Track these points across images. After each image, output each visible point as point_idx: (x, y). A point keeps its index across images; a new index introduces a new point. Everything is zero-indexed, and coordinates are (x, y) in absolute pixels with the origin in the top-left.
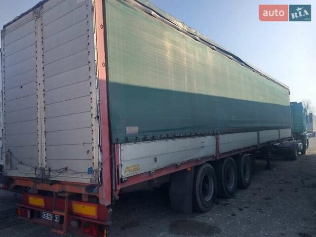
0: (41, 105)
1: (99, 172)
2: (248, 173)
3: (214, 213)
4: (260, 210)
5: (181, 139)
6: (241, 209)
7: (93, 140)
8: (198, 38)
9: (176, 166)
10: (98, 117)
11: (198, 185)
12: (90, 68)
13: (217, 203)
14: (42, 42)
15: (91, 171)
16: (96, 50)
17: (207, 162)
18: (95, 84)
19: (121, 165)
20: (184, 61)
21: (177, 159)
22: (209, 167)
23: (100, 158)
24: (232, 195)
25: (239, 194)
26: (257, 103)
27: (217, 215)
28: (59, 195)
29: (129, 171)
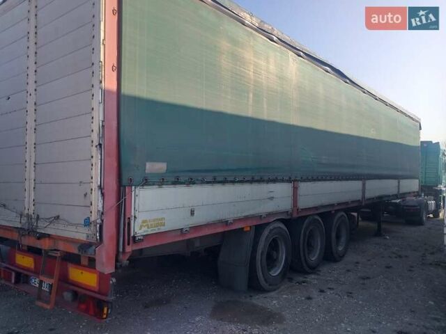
0: (31, 124)
1: (98, 226)
2: (343, 239)
3: (282, 293)
4: (350, 294)
5: (236, 184)
6: (322, 291)
7: (92, 178)
8: (275, 38)
9: (226, 223)
10: (100, 145)
11: (260, 251)
12: (93, 73)
13: (291, 280)
14: (36, 33)
15: (87, 223)
16: (102, 47)
17: (278, 220)
18: (98, 97)
19: (135, 217)
20: (249, 71)
21: (229, 214)
22: (279, 227)
23: (101, 206)
24: (313, 269)
25: (325, 269)
26: (367, 139)
27: (285, 296)
28: (50, 254)
29: (148, 225)
